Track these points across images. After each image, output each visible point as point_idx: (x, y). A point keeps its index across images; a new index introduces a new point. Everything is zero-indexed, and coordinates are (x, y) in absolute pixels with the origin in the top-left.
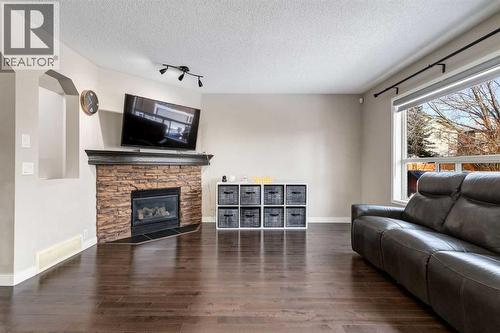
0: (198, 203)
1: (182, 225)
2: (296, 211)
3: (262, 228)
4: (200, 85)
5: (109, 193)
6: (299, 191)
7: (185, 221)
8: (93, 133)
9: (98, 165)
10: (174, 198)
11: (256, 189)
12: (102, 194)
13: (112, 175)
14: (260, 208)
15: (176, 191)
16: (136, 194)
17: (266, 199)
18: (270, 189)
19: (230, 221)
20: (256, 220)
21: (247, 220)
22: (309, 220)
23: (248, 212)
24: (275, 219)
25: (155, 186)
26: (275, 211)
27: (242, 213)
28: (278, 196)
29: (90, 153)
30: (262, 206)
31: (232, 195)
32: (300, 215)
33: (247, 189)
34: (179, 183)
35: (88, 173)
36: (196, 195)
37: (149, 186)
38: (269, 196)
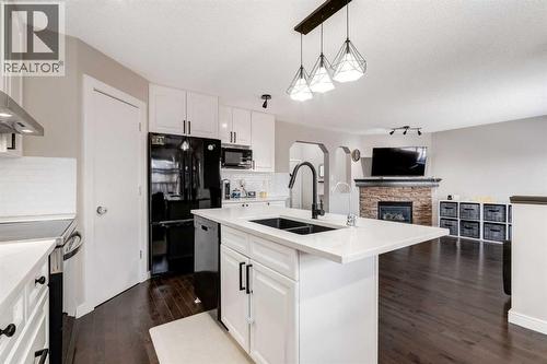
0: (429, 214)
3: (482, 239)
5: (365, 202)
8: (358, 170)
9: (360, 187)
10: (408, 208)
13: (367, 193)
14: (479, 223)
15: (410, 204)
16: (381, 203)
17: (486, 216)
18: (491, 208)
20: (475, 232)
21: (466, 231)
23: (467, 225)
24: (496, 234)
25: (393, 200)
26: (497, 227)
27: (462, 225)
28: (500, 215)
29: (356, 181)
30: (482, 222)
31: (452, 210)
34: (411, 199)
35: (355, 191)
36: (427, 208)
37: (389, 199)
38: (489, 214)
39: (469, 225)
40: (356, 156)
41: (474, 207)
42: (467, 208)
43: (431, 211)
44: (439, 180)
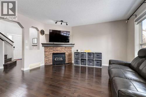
1: (66, 63)
2: (98, 61)
3: (87, 66)
4: (67, 25)
5: (47, 53)
6: (99, 55)
7: (67, 62)
9: (45, 47)
10: (64, 55)
12: (45, 54)
13: (48, 49)
15: (64, 54)
16: (53, 54)
18: (89, 54)
20: (85, 63)
21: (82, 63)
22: (103, 65)
24: (91, 63)
25: (58, 52)
26: (91, 61)
27: (81, 61)
28: (92, 56)
29: (42, 44)
30: (87, 59)
31: (78, 55)
32: (99, 63)
36: (70, 55)
37: (57, 52)
38: (89, 56)
39: (83, 60)
40: (42, 32)
41: (85, 54)
42: (83, 54)
43: (71, 56)
44: (74, 44)
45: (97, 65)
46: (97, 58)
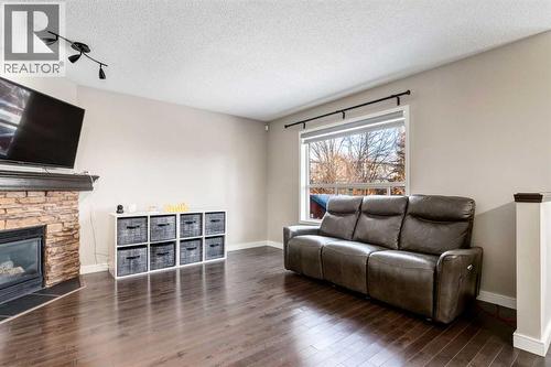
0: (74, 246)
1: (48, 284)
2: (215, 241)
3: (178, 266)
6: (218, 219)
7: (54, 277)
11: (170, 220)
14: (174, 243)
17: (182, 230)
18: (187, 219)
19: (136, 265)
20: (171, 258)
21: (160, 260)
22: (228, 248)
23: (160, 250)
24: (193, 253)
26: (193, 244)
27: (153, 252)
28: (196, 226)
30: (178, 239)
31: (138, 230)
32: (218, 244)
33: (159, 221)
34: (45, 220)
36: (71, 235)
38: (186, 227)
39: (161, 248)
43: (78, 239)
45: (211, 255)
46: (213, 229)
